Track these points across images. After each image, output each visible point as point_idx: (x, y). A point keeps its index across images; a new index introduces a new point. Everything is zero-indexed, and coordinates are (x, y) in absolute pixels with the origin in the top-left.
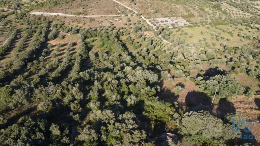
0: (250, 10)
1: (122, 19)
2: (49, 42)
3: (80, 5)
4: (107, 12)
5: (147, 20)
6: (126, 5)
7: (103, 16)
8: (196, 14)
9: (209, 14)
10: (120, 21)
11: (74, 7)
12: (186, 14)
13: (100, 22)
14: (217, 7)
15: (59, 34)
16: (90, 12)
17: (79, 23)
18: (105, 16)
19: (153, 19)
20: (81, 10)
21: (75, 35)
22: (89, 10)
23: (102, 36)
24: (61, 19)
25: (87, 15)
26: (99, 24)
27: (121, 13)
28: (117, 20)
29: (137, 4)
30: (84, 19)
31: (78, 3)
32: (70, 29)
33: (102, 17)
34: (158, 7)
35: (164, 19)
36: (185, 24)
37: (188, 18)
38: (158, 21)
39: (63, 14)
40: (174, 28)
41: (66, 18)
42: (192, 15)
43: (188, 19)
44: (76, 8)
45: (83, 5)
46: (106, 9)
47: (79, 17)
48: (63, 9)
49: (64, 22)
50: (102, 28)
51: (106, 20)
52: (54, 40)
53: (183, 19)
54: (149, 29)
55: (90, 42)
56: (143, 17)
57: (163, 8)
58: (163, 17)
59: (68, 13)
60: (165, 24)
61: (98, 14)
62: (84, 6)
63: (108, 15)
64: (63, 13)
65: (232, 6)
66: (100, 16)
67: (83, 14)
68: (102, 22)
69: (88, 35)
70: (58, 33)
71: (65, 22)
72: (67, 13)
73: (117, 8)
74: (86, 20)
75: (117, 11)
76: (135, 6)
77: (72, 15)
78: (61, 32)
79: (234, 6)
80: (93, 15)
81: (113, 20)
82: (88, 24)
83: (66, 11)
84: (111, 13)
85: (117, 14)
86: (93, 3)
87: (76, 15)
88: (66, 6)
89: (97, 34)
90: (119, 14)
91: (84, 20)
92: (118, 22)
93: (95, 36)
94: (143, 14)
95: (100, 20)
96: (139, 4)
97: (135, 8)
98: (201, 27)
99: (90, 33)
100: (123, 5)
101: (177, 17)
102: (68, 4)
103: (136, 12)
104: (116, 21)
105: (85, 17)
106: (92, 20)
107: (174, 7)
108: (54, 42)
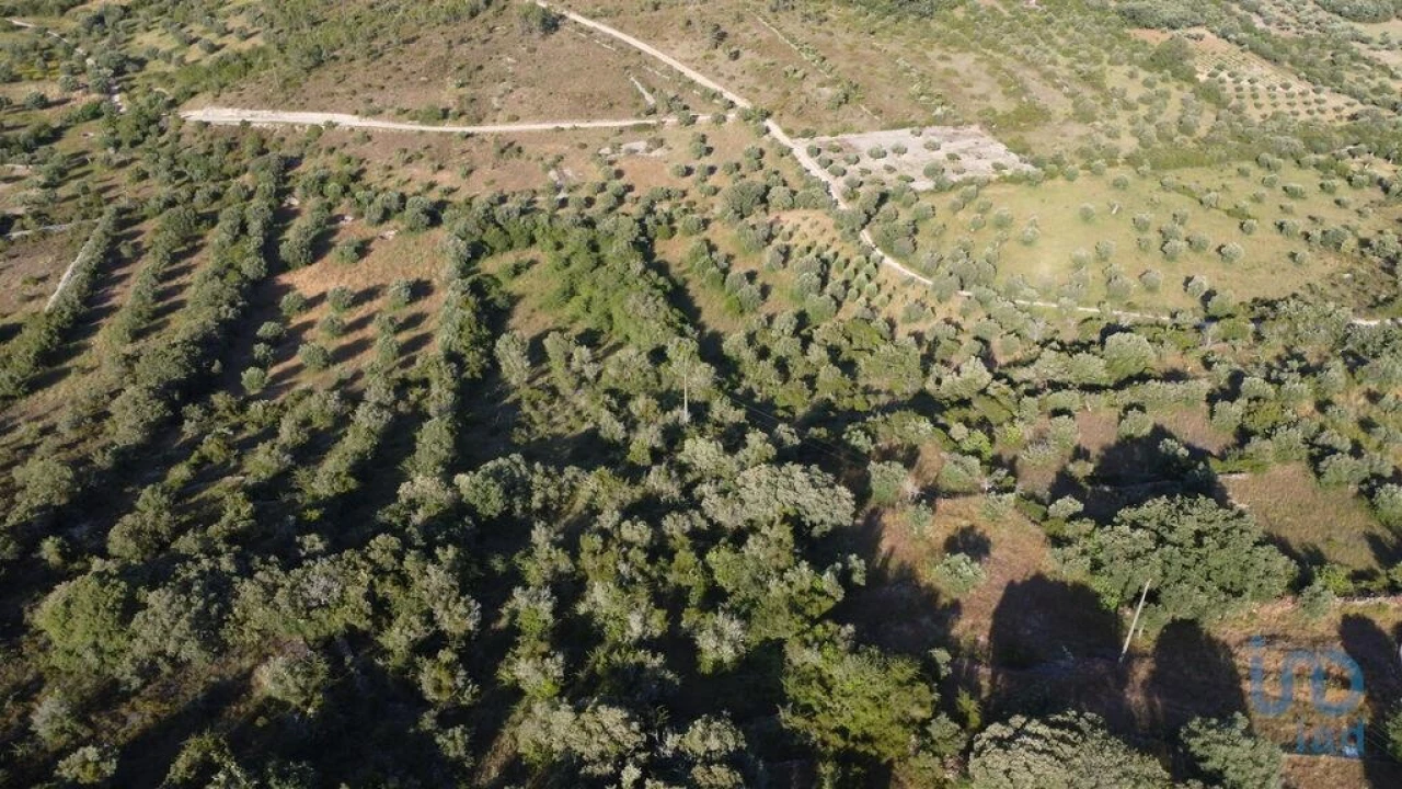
0: (1349, 76)
1: (669, 143)
2: (284, 279)
3: (442, 66)
4: (586, 105)
5: (800, 148)
6: (686, 61)
7: (567, 125)
8: (1060, 106)
9: (1128, 106)
10: (658, 153)
11: (413, 78)
12: (1001, 105)
13: (549, 160)
14: (1171, 62)
15: (334, 232)
16: (497, 105)
17: (440, 168)
18: (576, 128)
19: (827, 138)
20: (448, 95)
21: (422, 237)
22: (493, 94)
23: (562, 239)
24: (345, 145)
25: (479, 121)
26: (547, 169)
27: (660, 109)
28: (641, 145)
29: (746, 55)
30: (469, 144)
31: (433, 53)
32: (395, 205)
33: (559, 130)
34: (858, 68)
35: (888, 138)
36: (998, 167)
37: (1015, 129)
38: (855, 149)
39: (356, 118)
40: (940, 188)
41: (369, 138)
42: (1040, 116)
43: (1016, 134)
44: (425, 83)
45: (460, 68)
46: (578, 87)
47: (441, 134)
48: (354, 93)
49: (361, 162)
50: (562, 195)
51: (584, 146)
52: (310, 264)
53: (988, 139)
54: (805, 196)
55: (502, 278)
56: (776, 131)
57: (882, 76)
58: (882, 129)
59: (380, 112)
60: (890, 169)
61: (539, 113)
62: (464, 72)
63: (590, 117)
64: (357, 113)
65: (1249, 54)
66: (550, 126)
67: (463, 118)
68: (560, 158)
69: (492, 234)
70: (333, 226)
71: (364, 165)
72: (377, 113)
73: (639, 78)
74: (474, 149)
75: (641, 96)
76: (735, 64)
77: (400, 122)
78: (349, 218)
79: (1265, 56)
80: (515, 119)
81: (616, 147)
82: (486, 171)
83: (371, 101)
84: (610, 108)
85: (638, 116)
86: (510, 55)
87: (423, 122)
88: (371, 73)
89: (537, 233)
90: (652, 112)
91: (464, 152)
92: (648, 159)
93: (525, 240)
94: (776, 113)
95: (552, 149)
96: (755, 56)
97: (732, 78)
98: (1083, 179)
99: (498, 225)
100: (670, 61)
101: (956, 125)
102: (379, 62)
103: (741, 103)
104: (632, 152)
105: (469, 136)
106: (508, 148)
107: (942, 65)
108: (313, 277)
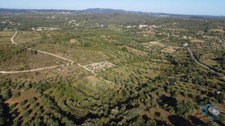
0: (144, 50)
1: (64, 69)
2: (6, 102)
3: (18, 62)
4: (47, 65)
5: (84, 67)
6: (61, 56)
7: (46, 68)
8: (116, 57)
9: (123, 56)
10: (63, 71)
11: (14, 64)
12: (109, 58)
13: (46, 74)
14: (124, 50)
15: (11, 92)
16: (32, 67)
17: (27, 78)
18: (47, 68)
19: (87, 65)
20: (22, 66)
21: (29, 90)
22: (30, 65)
23: (56, 86)
24: (5, 77)
25: (30, 69)
26: (46, 76)
27: (60, 64)
28: (60, 70)
29: (69, 54)
30: (30, 74)
31: (16, 59)
32: (22, 85)
33: (45, 69)
34: (87, 55)
36: (112, 66)
37: (111, 61)
38: (92, 66)
39: (5, 72)
40: (107, 70)
41: (10, 75)
42: (114, 58)
43: (112, 61)
44: (16, 64)
45: (22, 61)
46: (45, 62)
47: (24, 72)
48: (4, 67)
50: (51, 79)
51: (50, 71)
52: (9, 99)
53: (109, 62)
54: (90, 74)
55: (49, 94)
56: (79, 65)
57: (90, 55)
58: (95, 63)
59: (10, 70)
60: (99, 68)
61: (40, 67)
62: (23, 62)
63: (49, 67)
64: (5, 71)
65: (132, 48)
66: (43, 69)
67: (27, 69)
68: (47, 74)
69: (44, 88)
70: (10, 91)
71: (10, 80)
72: (9, 70)
73: (54, 60)
74: (31, 74)
75: (56, 62)
76: (68, 56)
77: (15, 71)
78: (12, 89)
79: (134, 48)
80: (36, 68)
81: (56, 71)
82: (35, 77)
83: (7, 68)
84: (51, 65)
85: (57, 65)
86: (30, 58)
87: (19, 71)
88: (5, 64)
89: (51, 86)
90: (59, 65)
91: (30, 75)
92: (61, 72)
93: (49, 87)
94: (78, 62)
95: (46, 72)
96: (71, 54)
97: (69, 58)
98: (123, 66)
99: (44, 86)
100: (58, 57)
101: (104, 61)
102: (6, 62)
103: (72, 62)
104: (59, 71)
105: (30, 72)
106: (37, 73)
107: (97, 53)
108: (12, 101)
